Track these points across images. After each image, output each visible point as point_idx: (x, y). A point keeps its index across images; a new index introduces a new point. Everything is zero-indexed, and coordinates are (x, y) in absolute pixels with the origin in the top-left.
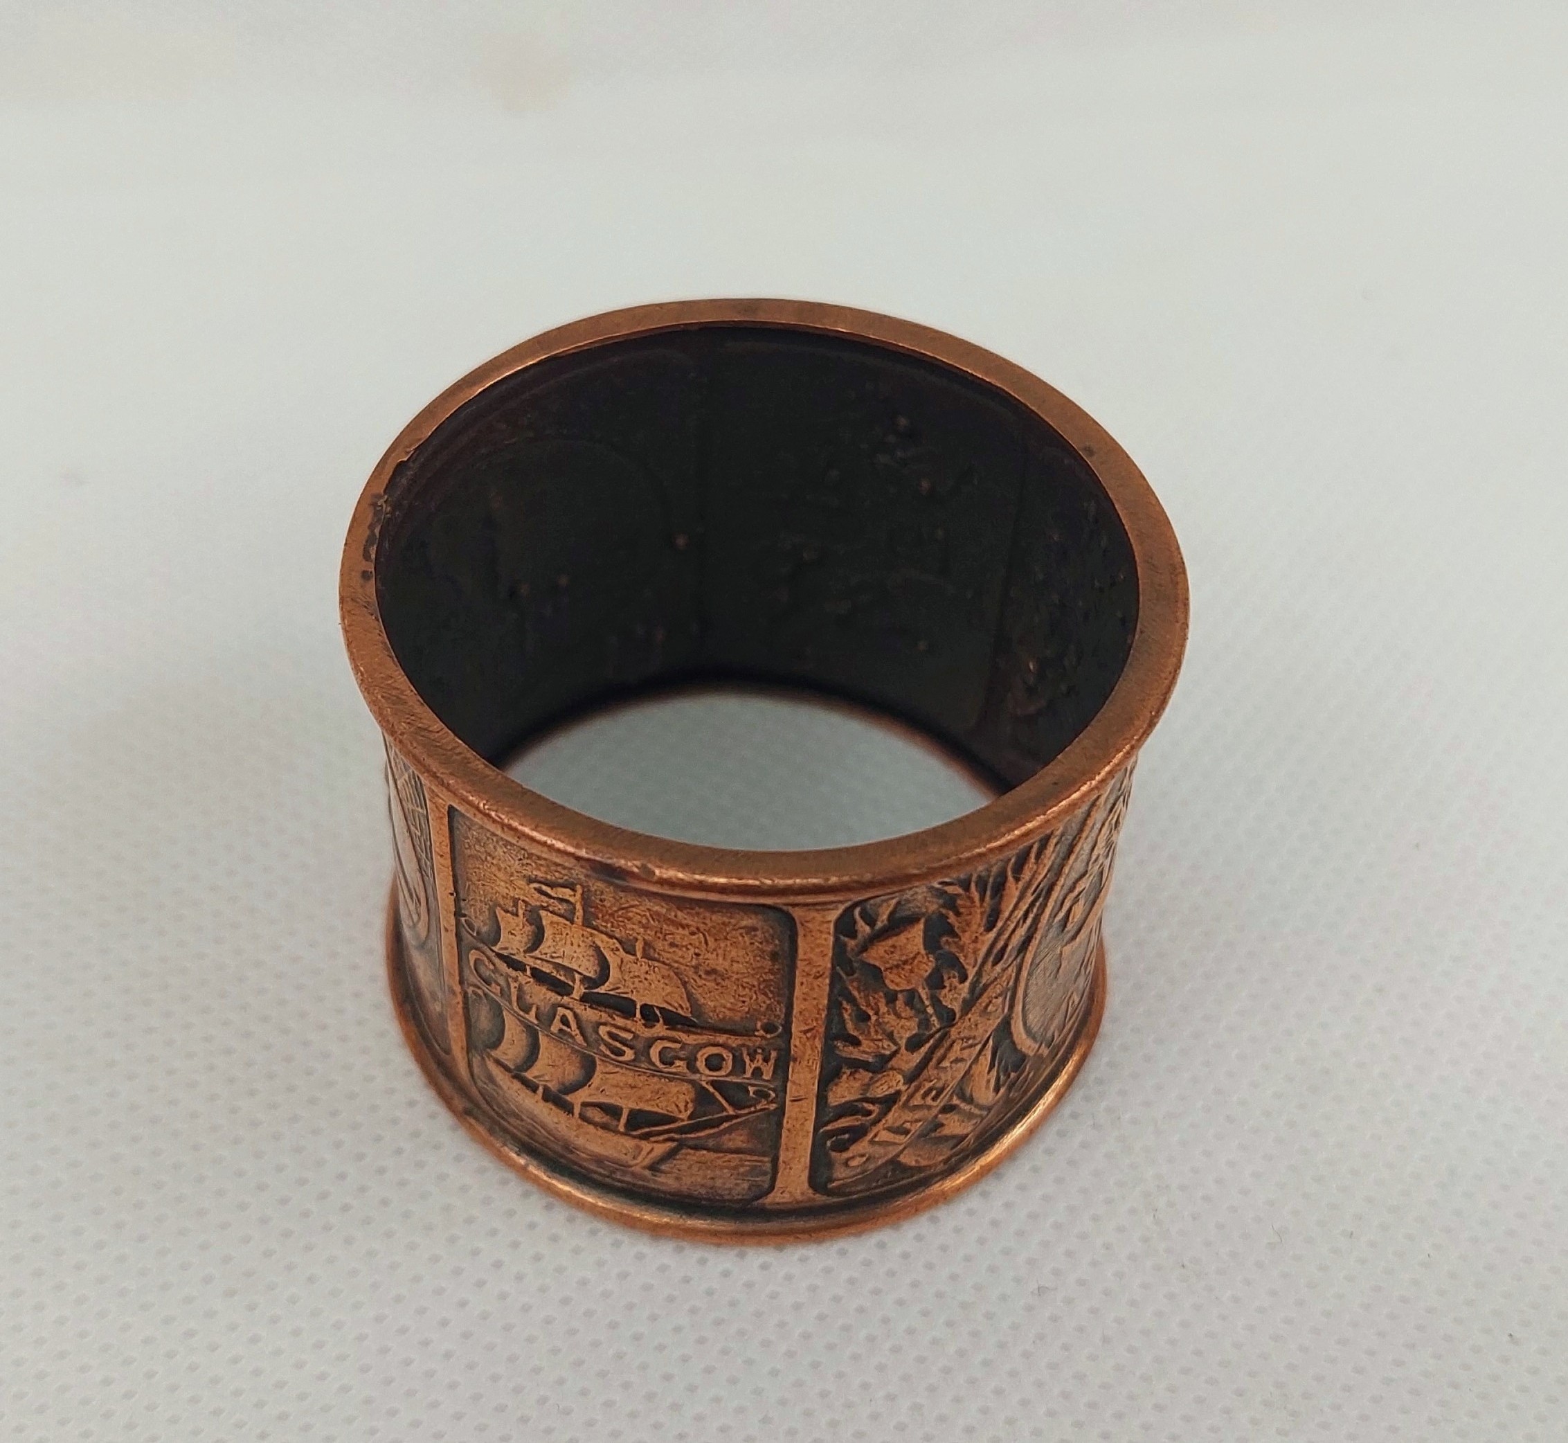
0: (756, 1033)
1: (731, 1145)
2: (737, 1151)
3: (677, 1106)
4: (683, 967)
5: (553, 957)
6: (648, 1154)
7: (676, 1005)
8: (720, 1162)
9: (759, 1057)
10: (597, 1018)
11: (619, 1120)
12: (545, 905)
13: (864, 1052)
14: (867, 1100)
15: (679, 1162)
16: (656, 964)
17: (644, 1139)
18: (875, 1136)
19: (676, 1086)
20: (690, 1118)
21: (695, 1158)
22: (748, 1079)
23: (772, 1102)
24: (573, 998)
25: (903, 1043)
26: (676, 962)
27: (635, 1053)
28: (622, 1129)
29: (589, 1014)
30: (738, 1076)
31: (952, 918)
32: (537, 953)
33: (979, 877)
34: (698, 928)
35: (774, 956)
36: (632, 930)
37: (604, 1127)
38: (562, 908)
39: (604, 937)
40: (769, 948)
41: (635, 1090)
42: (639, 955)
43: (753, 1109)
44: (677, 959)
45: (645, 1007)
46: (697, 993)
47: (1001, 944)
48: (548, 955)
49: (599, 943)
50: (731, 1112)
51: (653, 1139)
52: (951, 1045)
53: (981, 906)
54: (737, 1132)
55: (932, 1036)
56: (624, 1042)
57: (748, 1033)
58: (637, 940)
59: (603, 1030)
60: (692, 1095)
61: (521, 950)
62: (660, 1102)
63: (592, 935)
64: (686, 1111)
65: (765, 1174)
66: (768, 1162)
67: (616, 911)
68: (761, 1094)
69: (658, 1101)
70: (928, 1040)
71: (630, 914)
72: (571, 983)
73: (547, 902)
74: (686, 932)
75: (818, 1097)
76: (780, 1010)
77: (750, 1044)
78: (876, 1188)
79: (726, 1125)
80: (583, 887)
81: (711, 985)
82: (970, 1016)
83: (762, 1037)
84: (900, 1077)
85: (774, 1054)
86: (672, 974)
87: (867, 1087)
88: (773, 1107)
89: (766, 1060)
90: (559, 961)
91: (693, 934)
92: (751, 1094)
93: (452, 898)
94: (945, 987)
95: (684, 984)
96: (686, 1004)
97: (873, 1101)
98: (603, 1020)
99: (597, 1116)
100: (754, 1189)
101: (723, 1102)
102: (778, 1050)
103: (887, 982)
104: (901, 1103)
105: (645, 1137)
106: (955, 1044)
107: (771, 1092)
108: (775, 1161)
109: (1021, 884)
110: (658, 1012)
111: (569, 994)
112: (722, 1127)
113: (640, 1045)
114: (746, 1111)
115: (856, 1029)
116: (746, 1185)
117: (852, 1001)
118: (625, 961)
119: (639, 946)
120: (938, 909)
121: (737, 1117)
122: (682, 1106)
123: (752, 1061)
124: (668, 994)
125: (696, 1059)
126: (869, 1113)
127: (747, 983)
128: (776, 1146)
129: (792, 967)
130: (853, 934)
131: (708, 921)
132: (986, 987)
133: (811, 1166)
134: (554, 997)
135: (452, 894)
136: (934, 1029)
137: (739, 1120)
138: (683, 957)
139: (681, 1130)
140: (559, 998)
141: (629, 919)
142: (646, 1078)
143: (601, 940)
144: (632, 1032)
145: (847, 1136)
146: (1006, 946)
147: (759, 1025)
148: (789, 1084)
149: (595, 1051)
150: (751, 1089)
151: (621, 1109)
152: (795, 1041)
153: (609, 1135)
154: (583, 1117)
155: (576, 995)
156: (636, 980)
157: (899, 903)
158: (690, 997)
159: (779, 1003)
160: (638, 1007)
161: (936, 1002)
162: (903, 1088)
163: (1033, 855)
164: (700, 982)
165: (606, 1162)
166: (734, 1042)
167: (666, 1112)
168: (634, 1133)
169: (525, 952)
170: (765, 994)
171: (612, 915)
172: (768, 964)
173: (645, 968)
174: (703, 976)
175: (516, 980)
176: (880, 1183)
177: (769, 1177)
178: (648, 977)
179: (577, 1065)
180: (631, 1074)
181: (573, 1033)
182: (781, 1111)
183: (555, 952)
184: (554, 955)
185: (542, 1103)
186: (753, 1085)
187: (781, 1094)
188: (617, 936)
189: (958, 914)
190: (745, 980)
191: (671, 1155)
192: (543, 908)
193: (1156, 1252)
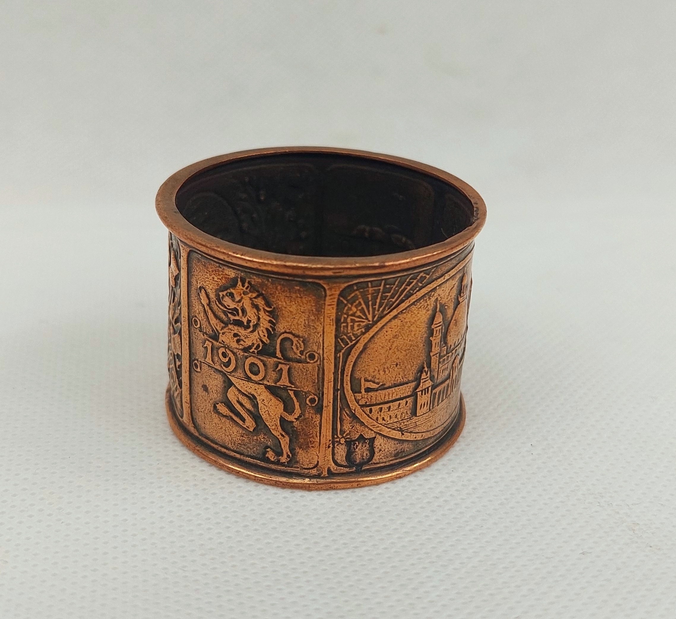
193: (637, 542)
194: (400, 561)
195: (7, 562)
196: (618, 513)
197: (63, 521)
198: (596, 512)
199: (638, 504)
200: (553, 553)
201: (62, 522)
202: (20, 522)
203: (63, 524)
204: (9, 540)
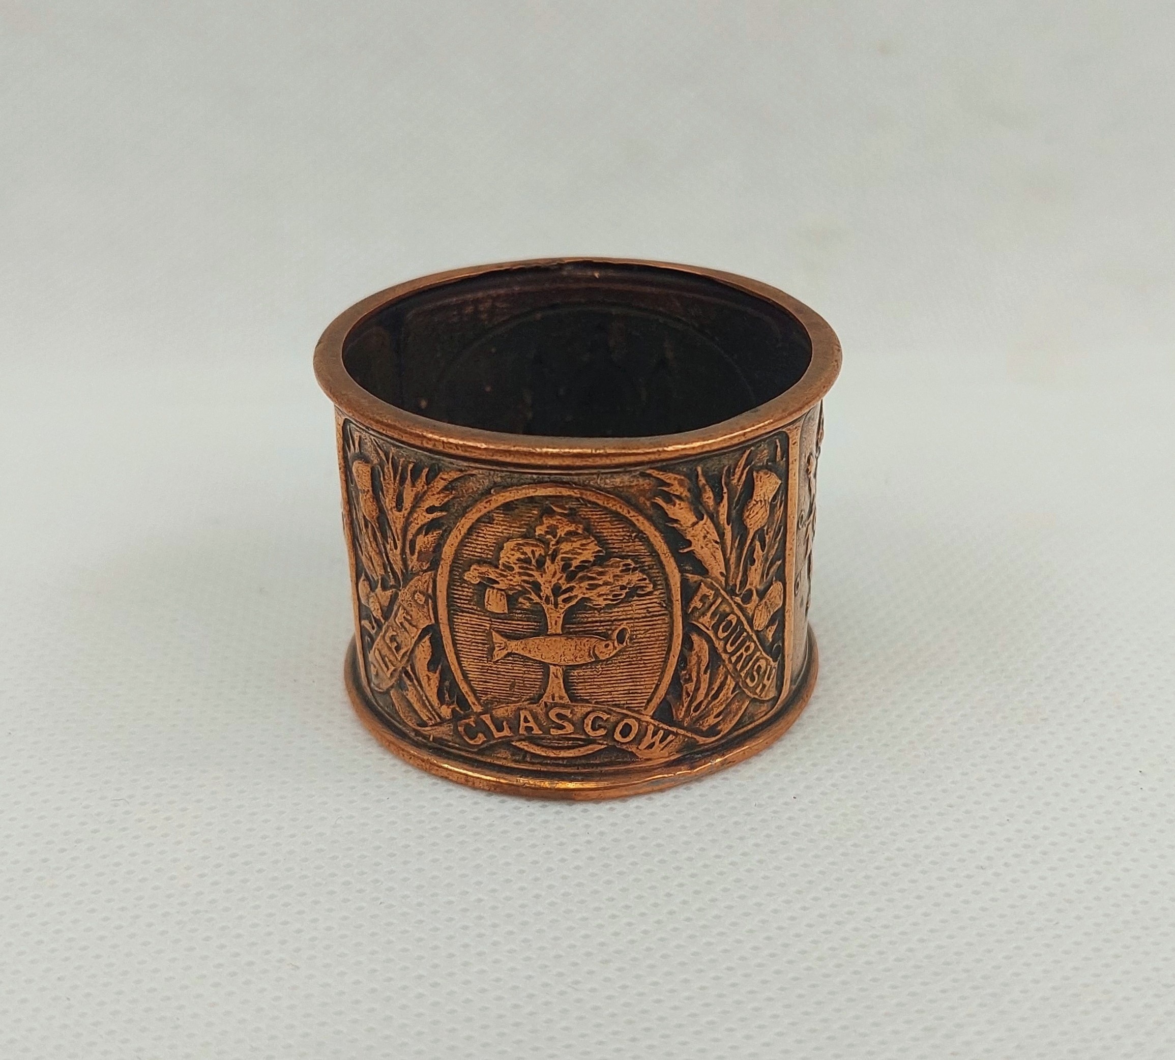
195: (298, 968)
197: (382, 900)
201: (381, 903)
202: (316, 902)
203: (382, 905)
204: (299, 931)
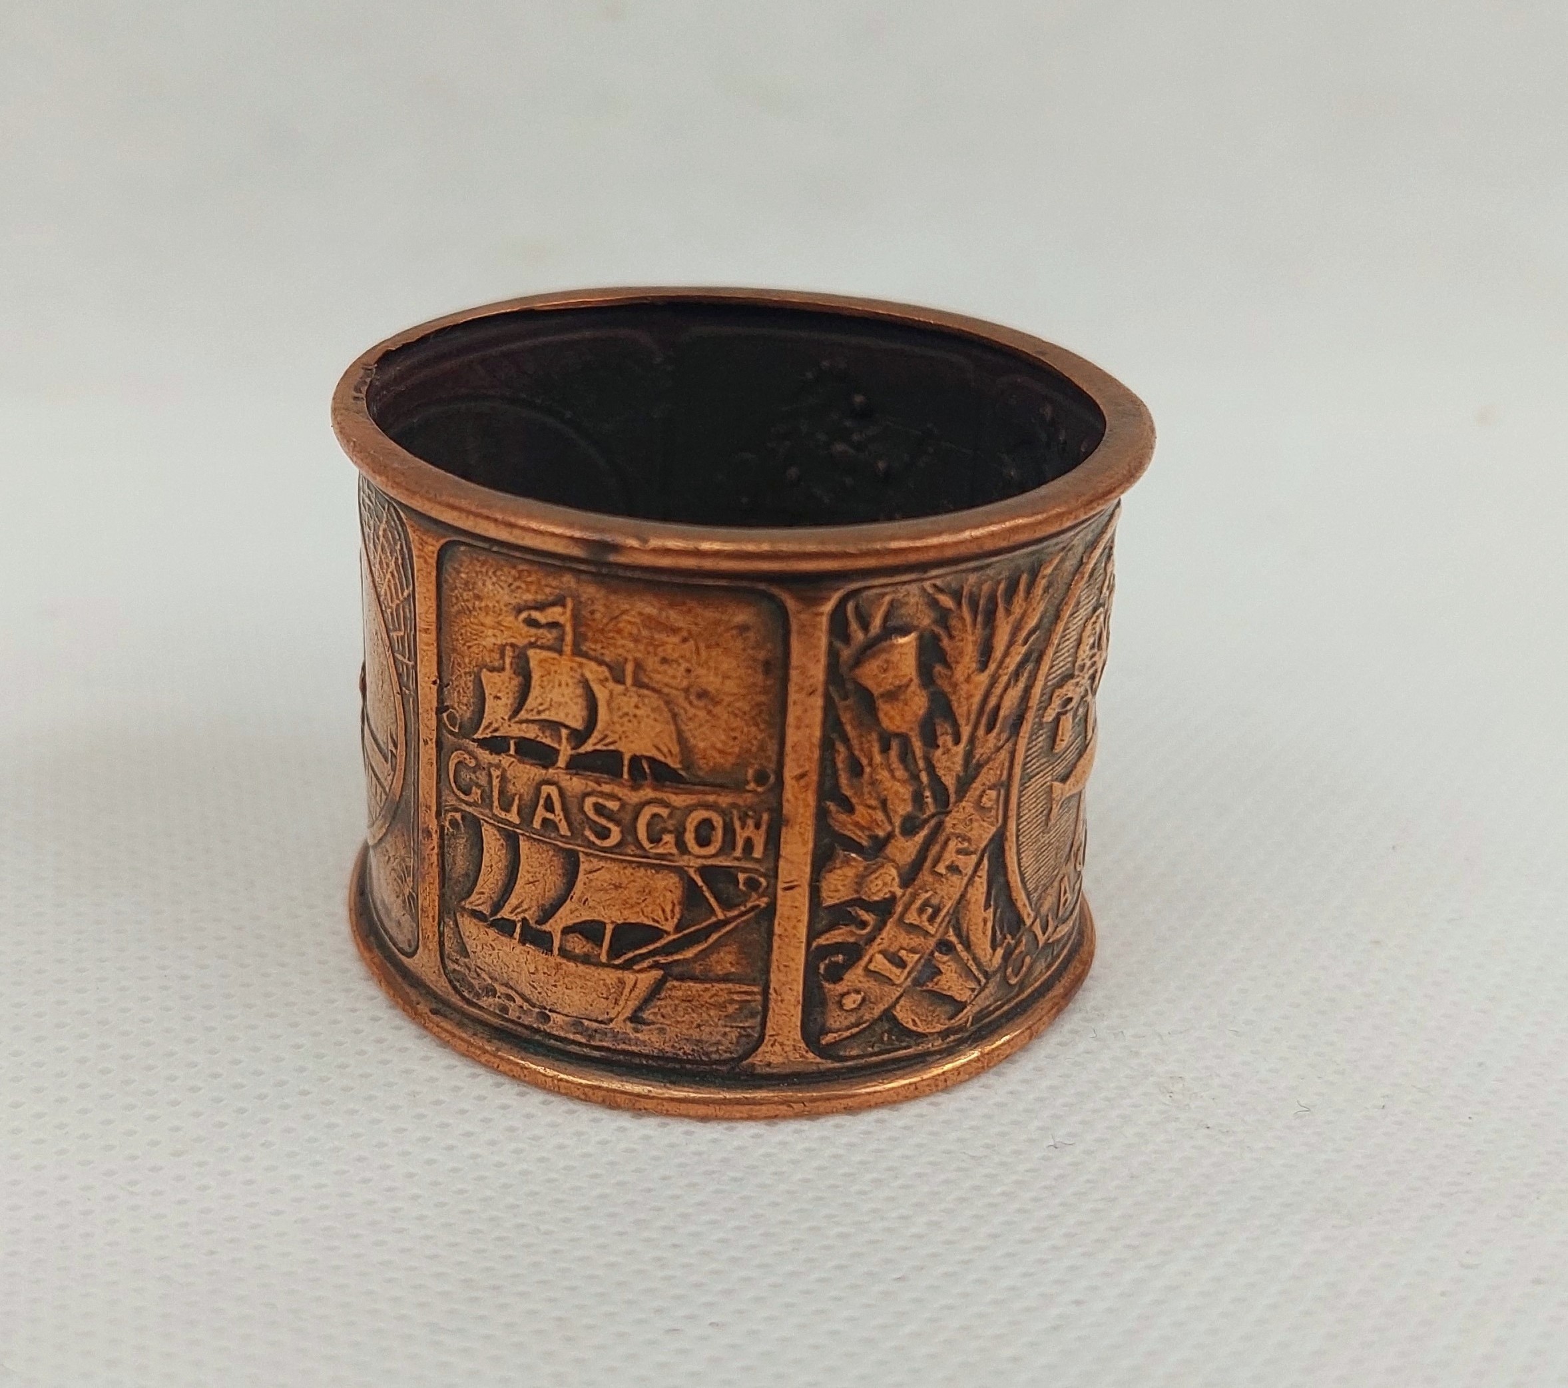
0: (748, 788)
1: (719, 970)
2: (726, 979)
3: (663, 911)
4: (674, 692)
5: (539, 713)
6: (631, 992)
7: (665, 750)
8: (706, 996)
9: (750, 822)
10: (583, 787)
11: (601, 946)
12: (533, 640)
13: (857, 824)
14: (860, 903)
15: (663, 1003)
16: (646, 692)
17: (627, 969)
18: (870, 961)
19: (663, 879)
20: (678, 928)
21: (680, 993)
22: (738, 859)
23: (763, 895)
24: (559, 768)
25: (897, 822)
26: (667, 685)
27: (622, 832)
28: (604, 958)
29: (575, 784)
30: (728, 855)
31: (945, 642)
32: (523, 715)
33: (971, 594)
34: (690, 632)
35: (767, 666)
36: (624, 649)
37: (586, 960)
38: (549, 636)
39: (593, 665)
40: (762, 655)
41: (620, 890)
42: (629, 681)
43: (743, 909)
44: (666, 680)
45: (635, 760)
46: (688, 728)
47: (993, 702)
48: (535, 712)
49: (588, 675)
50: (721, 916)
51: (636, 967)
52: (946, 843)
53: (973, 633)
54: (727, 949)
55: (926, 821)
56: (610, 818)
57: (738, 787)
58: (626, 660)
59: (589, 802)
60: (678, 893)
61: (506, 718)
62: (646, 906)
63: (581, 665)
64: (672, 918)
65: (753, 1015)
66: (758, 993)
67: (607, 624)
68: (752, 884)
69: (643, 905)
70: (921, 827)
71: (621, 625)
72: (556, 746)
73: (536, 635)
74: (675, 639)
75: (811, 885)
76: (772, 748)
77: (740, 802)
78: (872, 1055)
79: (715, 937)
80: (573, 598)
81: (702, 714)
82: (964, 804)
83: (754, 792)
84: (894, 872)
85: (765, 817)
86: (661, 703)
87: (860, 881)
88: (763, 902)
89: (757, 826)
90: (543, 716)
91: (685, 640)
92: (741, 886)
93: (435, 687)
94: (938, 746)
95: (675, 716)
96: (676, 749)
97: (868, 906)
98: (589, 789)
99: (578, 945)
100: (744, 1039)
101: (712, 901)
102: (769, 810)
103: (881, 715)
104: (896, 916)
105: (627, 966)
106: (950, 842)
107: (762, 880)
108: (765, 993)
109: (1012, 619)
110: (646, 766)
111: (553, 763)
112: (711, 940)
113: (627, 818)
114: (736, 913)
115: (852, 786)
116: (733, 1036)
117: (846, 740)
118: (615, 692)
119: (629, 668)
120: (929, 625)
121: (726, 922)
122: (668, 909)
123: (743, 828)
124: (657, 735)
125: (685, 829)
126: (864, 924)
127: (739, 709)
128: (767, 971)
129: (785, 680)
130: (847, 639)
131: (699, 620)
132: (980, 766)
133: (804, 1000)
134: (537, 773)
135: (434, 683)
136: (928, 813)
137: (728, 928)
138: (674, 677)
139: (667, 950)
140: (544, 772)
141: (619, 631)
142: (632, 871)
143: (593, 671)
144: (620, 799)
145: (840, 958)
146: (998, 708)
147: (750, 772)
148: (782, 863)
149: (579, 842)
150: (741, 877)
151: (604, 924)
152: (788, 794)
153: (591, 970)
154: (563, 953)
155: (562, 762)
156: (626, 719)
157: (891, 603)
158: (681, 739)
159: (771, 737)
160: (626, 762)
161: (931, 768)
162: (899, 892)
163: (1022, 587)
164: (692, 711)
165: (586, 1023)
166: (725, 800)
167: (651, 923)
168: (617, 962)
169: (510, 719)
170: (757, 725)
171: (602, 631)
172: (760, 678)
173: (635, 699)
174: (695, 702)
175: (498, 766)
176: (876, 1049)
177: (759, 1018)
178: (638, 712)
179: (560, 872)
180: (615, 867)
181: (557, 819)
182: (771, 909)
183: (541, 704)
184: (541, 708)
185: (519, 948)
186: (744, 870)
187: (773, 881)
188: (607, 659)
189: (951, 637)
190: (738, 704)
191: (656, 990)
192: (532, 645)
193: (1177, 1119)
194: (637, 1171)
196: (1137, 1054)
198: (1088, 1053)
199: (1181, 1033)
200: (987, 1146)
